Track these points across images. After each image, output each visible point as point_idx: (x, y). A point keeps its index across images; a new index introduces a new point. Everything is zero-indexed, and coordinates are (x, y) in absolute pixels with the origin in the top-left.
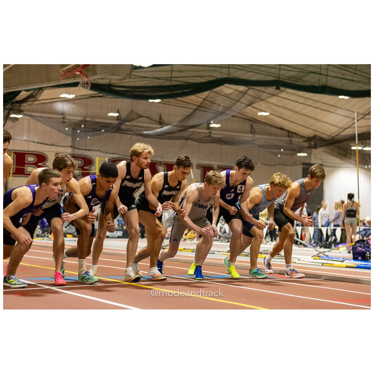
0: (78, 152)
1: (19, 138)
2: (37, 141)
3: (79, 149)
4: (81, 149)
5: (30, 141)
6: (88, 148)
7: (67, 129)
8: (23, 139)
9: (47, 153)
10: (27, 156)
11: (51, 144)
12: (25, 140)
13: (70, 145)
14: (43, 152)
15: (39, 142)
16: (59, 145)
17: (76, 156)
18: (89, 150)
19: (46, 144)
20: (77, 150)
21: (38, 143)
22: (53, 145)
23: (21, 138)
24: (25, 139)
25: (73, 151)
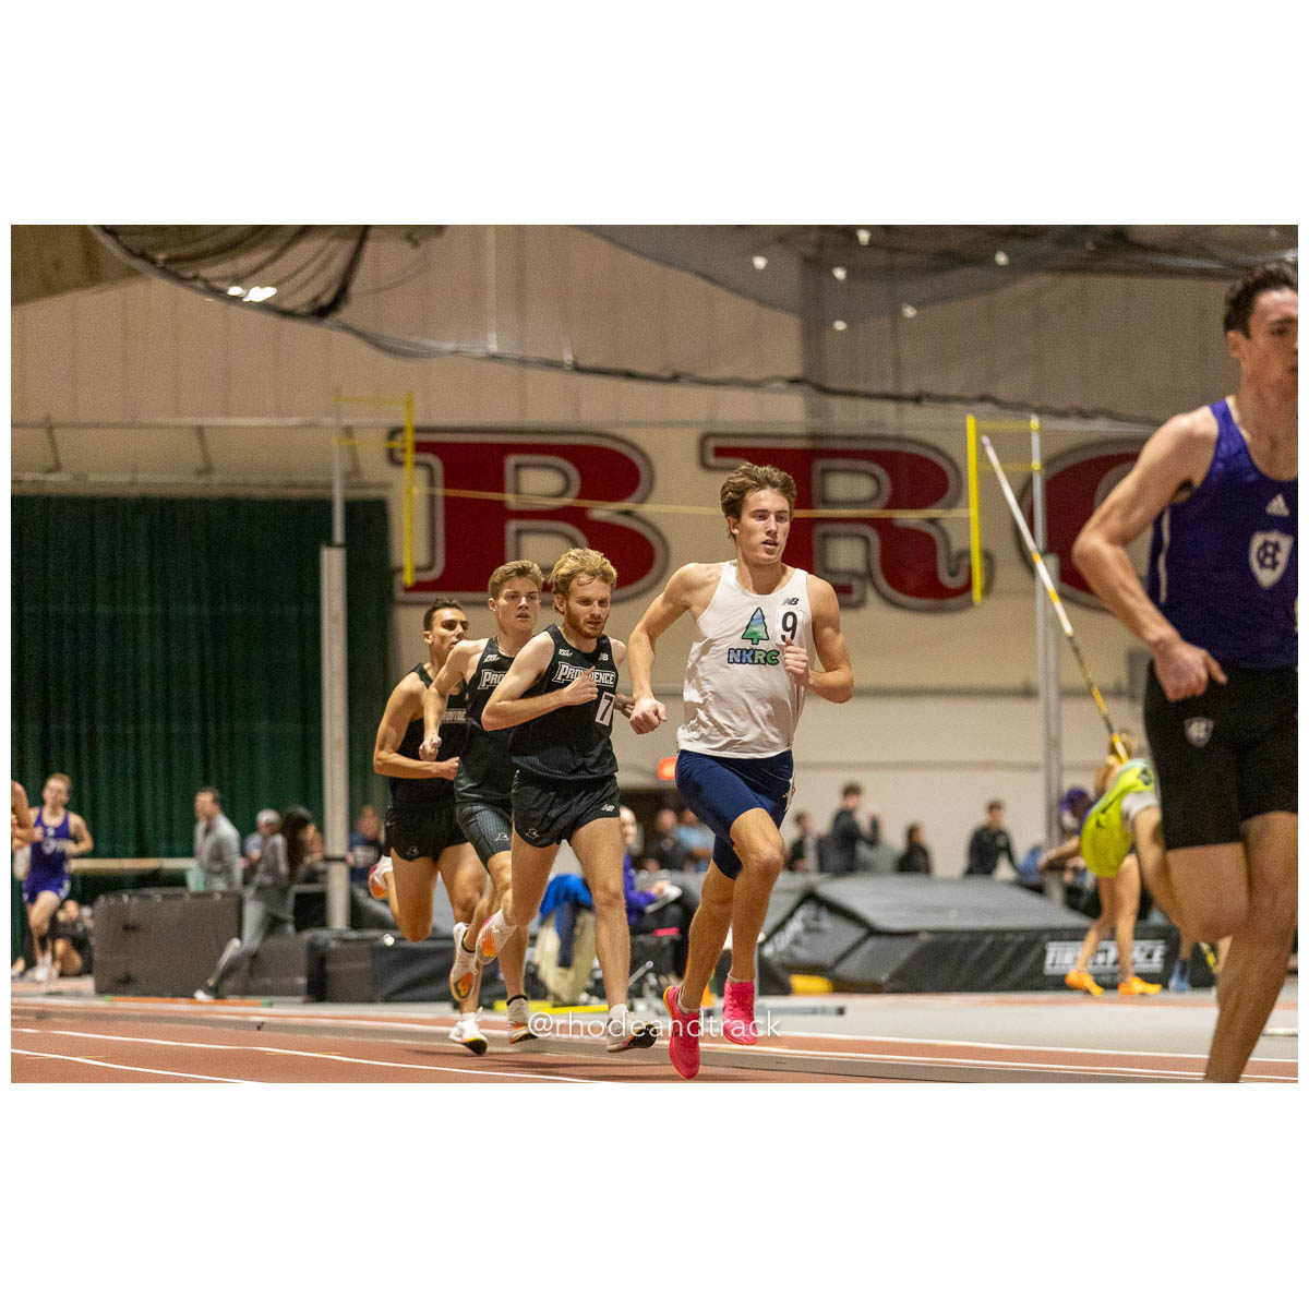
0: (849, 418)
1: (449, 346)
2: (568, 358)
3: (852, 394)
4: (869, 396)
5: (523, 362)
6: (909, 388)
7: (760, 262)
8: (479, 352)
9: (646, 439)
10: (518, 467)
11: (667, 374)
12: (493, 357)
13: (795, 370)
14: (619, 432)
15: (584, 362)
16: (722, 372)
17: (839, 445)
18: (917, 399)
19: (630, 375)
20: (838, 405)
21: (578, 369)
22: (675, 378)
23: (464, 346)
24: (493, 347)
25: (812, 412)
